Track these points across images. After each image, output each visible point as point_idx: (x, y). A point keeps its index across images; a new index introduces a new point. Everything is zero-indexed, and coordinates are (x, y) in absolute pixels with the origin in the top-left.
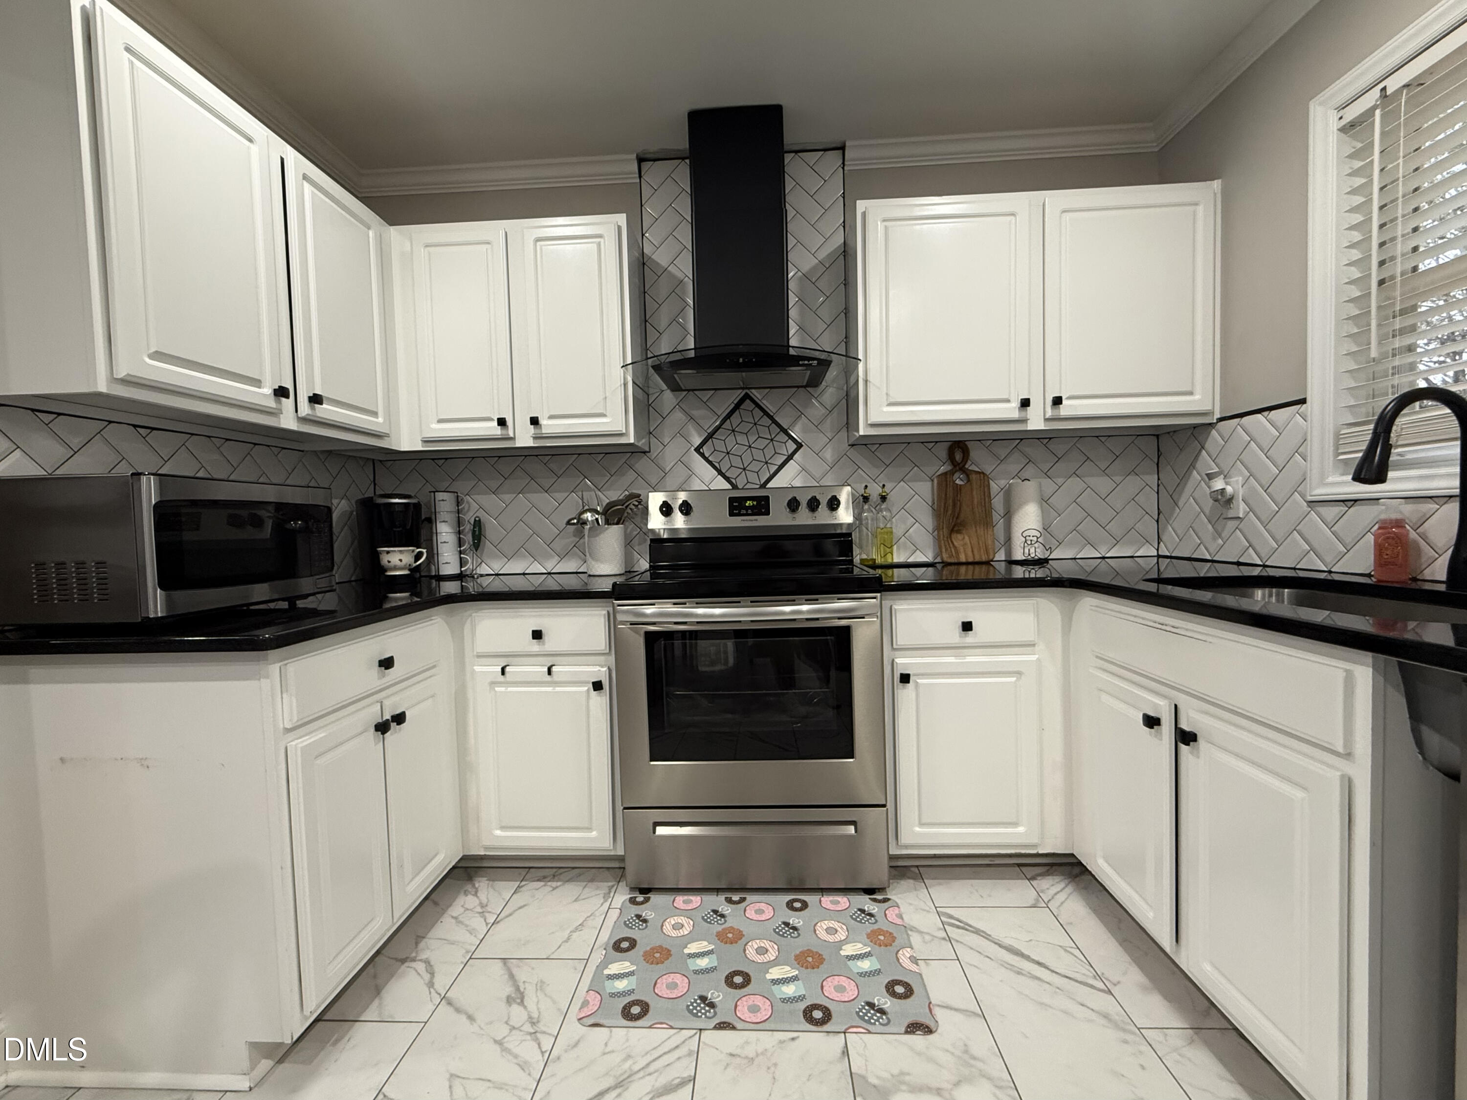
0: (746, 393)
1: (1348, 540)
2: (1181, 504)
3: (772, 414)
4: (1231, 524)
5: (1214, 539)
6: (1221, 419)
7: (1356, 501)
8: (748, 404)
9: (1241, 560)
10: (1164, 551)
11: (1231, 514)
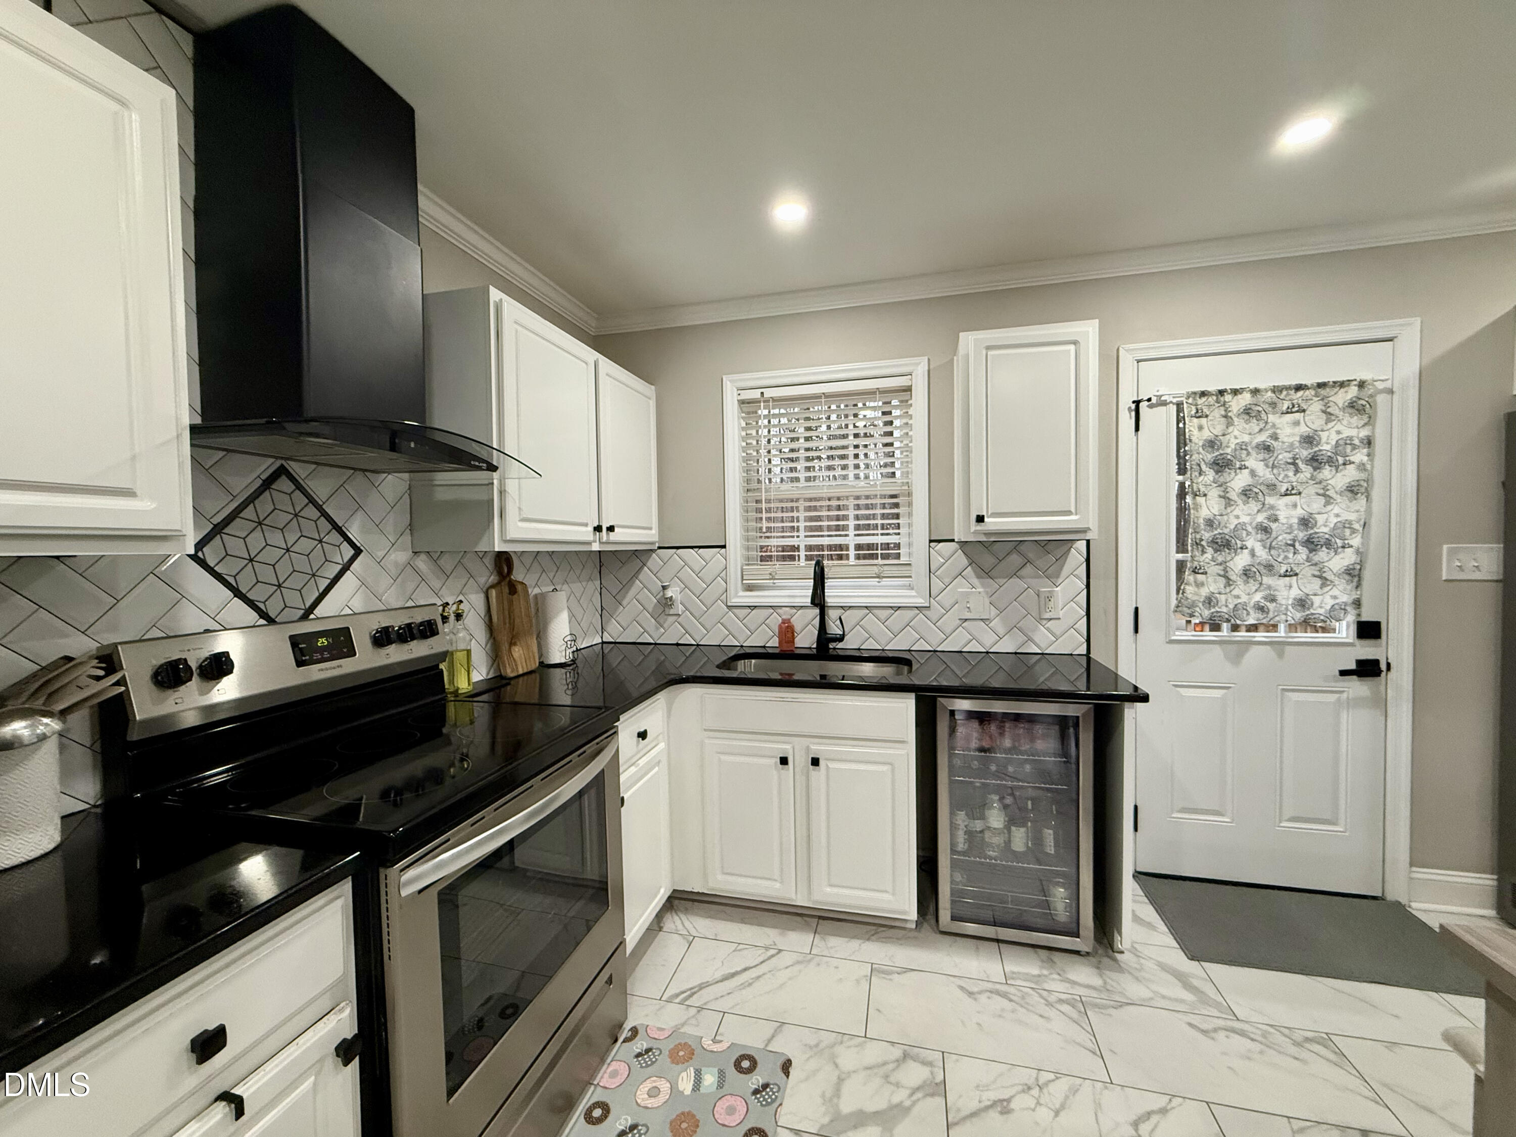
0: (282, 466)
1: (752, 628)
2: (624, 603)
3: (321, 503)
4: (671, 619)
5: (657, 629)
6: (660, 548)
7: (756, 607)
8: (284, 484)
9: (679, 642)
10: (607, 638)
11: (672, 612)
